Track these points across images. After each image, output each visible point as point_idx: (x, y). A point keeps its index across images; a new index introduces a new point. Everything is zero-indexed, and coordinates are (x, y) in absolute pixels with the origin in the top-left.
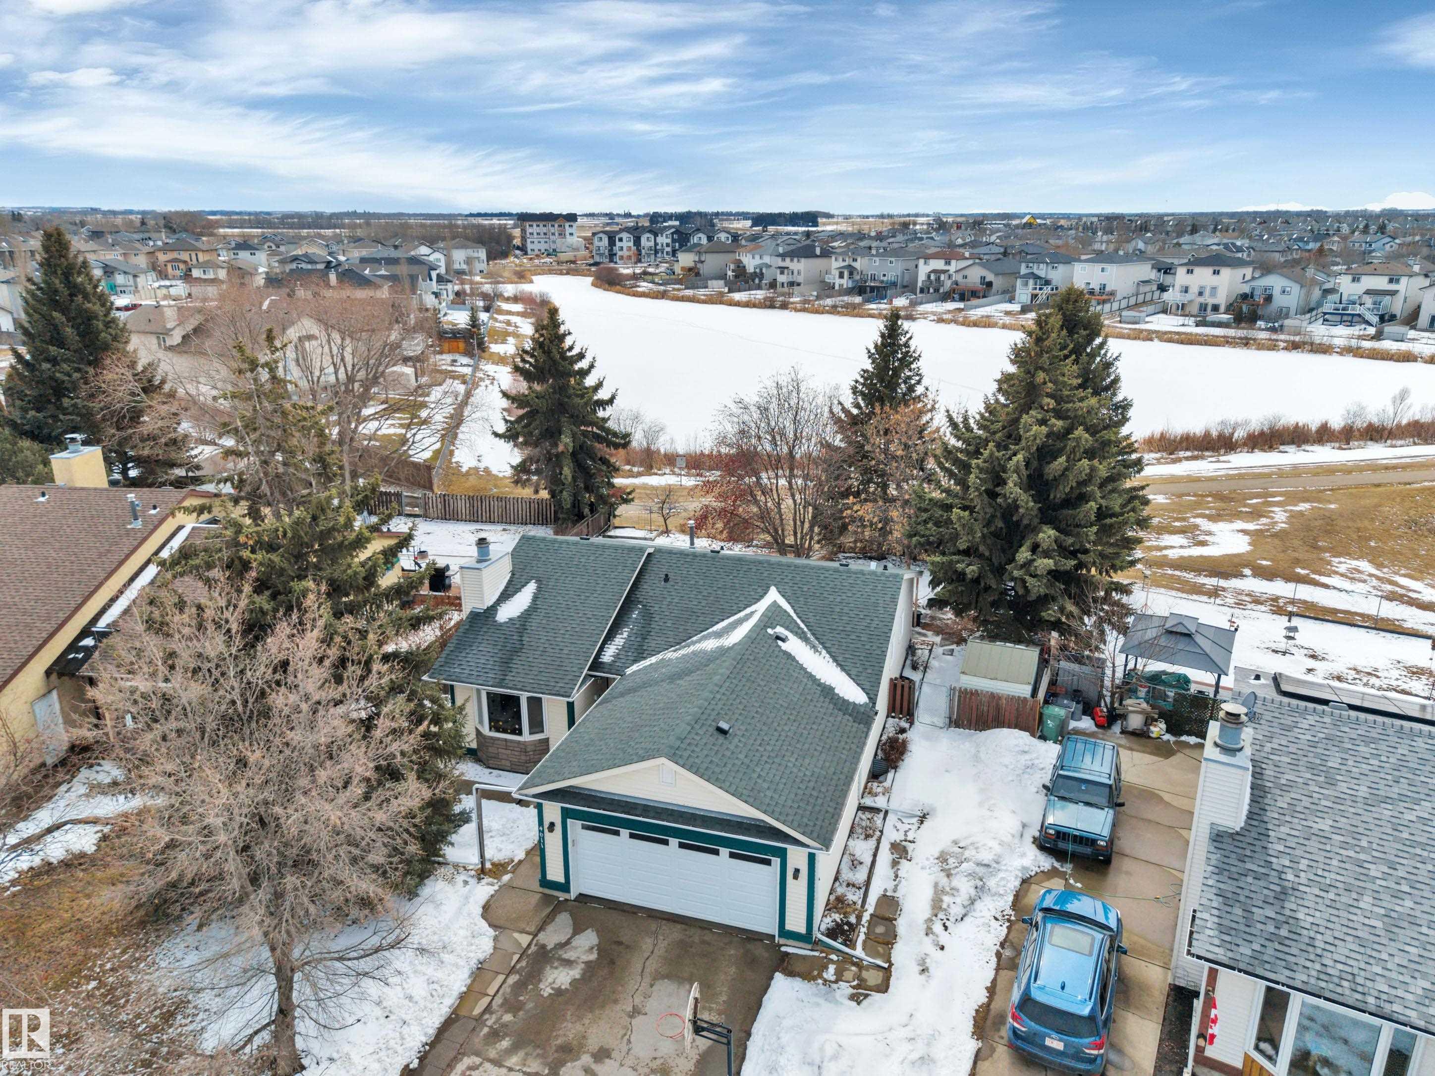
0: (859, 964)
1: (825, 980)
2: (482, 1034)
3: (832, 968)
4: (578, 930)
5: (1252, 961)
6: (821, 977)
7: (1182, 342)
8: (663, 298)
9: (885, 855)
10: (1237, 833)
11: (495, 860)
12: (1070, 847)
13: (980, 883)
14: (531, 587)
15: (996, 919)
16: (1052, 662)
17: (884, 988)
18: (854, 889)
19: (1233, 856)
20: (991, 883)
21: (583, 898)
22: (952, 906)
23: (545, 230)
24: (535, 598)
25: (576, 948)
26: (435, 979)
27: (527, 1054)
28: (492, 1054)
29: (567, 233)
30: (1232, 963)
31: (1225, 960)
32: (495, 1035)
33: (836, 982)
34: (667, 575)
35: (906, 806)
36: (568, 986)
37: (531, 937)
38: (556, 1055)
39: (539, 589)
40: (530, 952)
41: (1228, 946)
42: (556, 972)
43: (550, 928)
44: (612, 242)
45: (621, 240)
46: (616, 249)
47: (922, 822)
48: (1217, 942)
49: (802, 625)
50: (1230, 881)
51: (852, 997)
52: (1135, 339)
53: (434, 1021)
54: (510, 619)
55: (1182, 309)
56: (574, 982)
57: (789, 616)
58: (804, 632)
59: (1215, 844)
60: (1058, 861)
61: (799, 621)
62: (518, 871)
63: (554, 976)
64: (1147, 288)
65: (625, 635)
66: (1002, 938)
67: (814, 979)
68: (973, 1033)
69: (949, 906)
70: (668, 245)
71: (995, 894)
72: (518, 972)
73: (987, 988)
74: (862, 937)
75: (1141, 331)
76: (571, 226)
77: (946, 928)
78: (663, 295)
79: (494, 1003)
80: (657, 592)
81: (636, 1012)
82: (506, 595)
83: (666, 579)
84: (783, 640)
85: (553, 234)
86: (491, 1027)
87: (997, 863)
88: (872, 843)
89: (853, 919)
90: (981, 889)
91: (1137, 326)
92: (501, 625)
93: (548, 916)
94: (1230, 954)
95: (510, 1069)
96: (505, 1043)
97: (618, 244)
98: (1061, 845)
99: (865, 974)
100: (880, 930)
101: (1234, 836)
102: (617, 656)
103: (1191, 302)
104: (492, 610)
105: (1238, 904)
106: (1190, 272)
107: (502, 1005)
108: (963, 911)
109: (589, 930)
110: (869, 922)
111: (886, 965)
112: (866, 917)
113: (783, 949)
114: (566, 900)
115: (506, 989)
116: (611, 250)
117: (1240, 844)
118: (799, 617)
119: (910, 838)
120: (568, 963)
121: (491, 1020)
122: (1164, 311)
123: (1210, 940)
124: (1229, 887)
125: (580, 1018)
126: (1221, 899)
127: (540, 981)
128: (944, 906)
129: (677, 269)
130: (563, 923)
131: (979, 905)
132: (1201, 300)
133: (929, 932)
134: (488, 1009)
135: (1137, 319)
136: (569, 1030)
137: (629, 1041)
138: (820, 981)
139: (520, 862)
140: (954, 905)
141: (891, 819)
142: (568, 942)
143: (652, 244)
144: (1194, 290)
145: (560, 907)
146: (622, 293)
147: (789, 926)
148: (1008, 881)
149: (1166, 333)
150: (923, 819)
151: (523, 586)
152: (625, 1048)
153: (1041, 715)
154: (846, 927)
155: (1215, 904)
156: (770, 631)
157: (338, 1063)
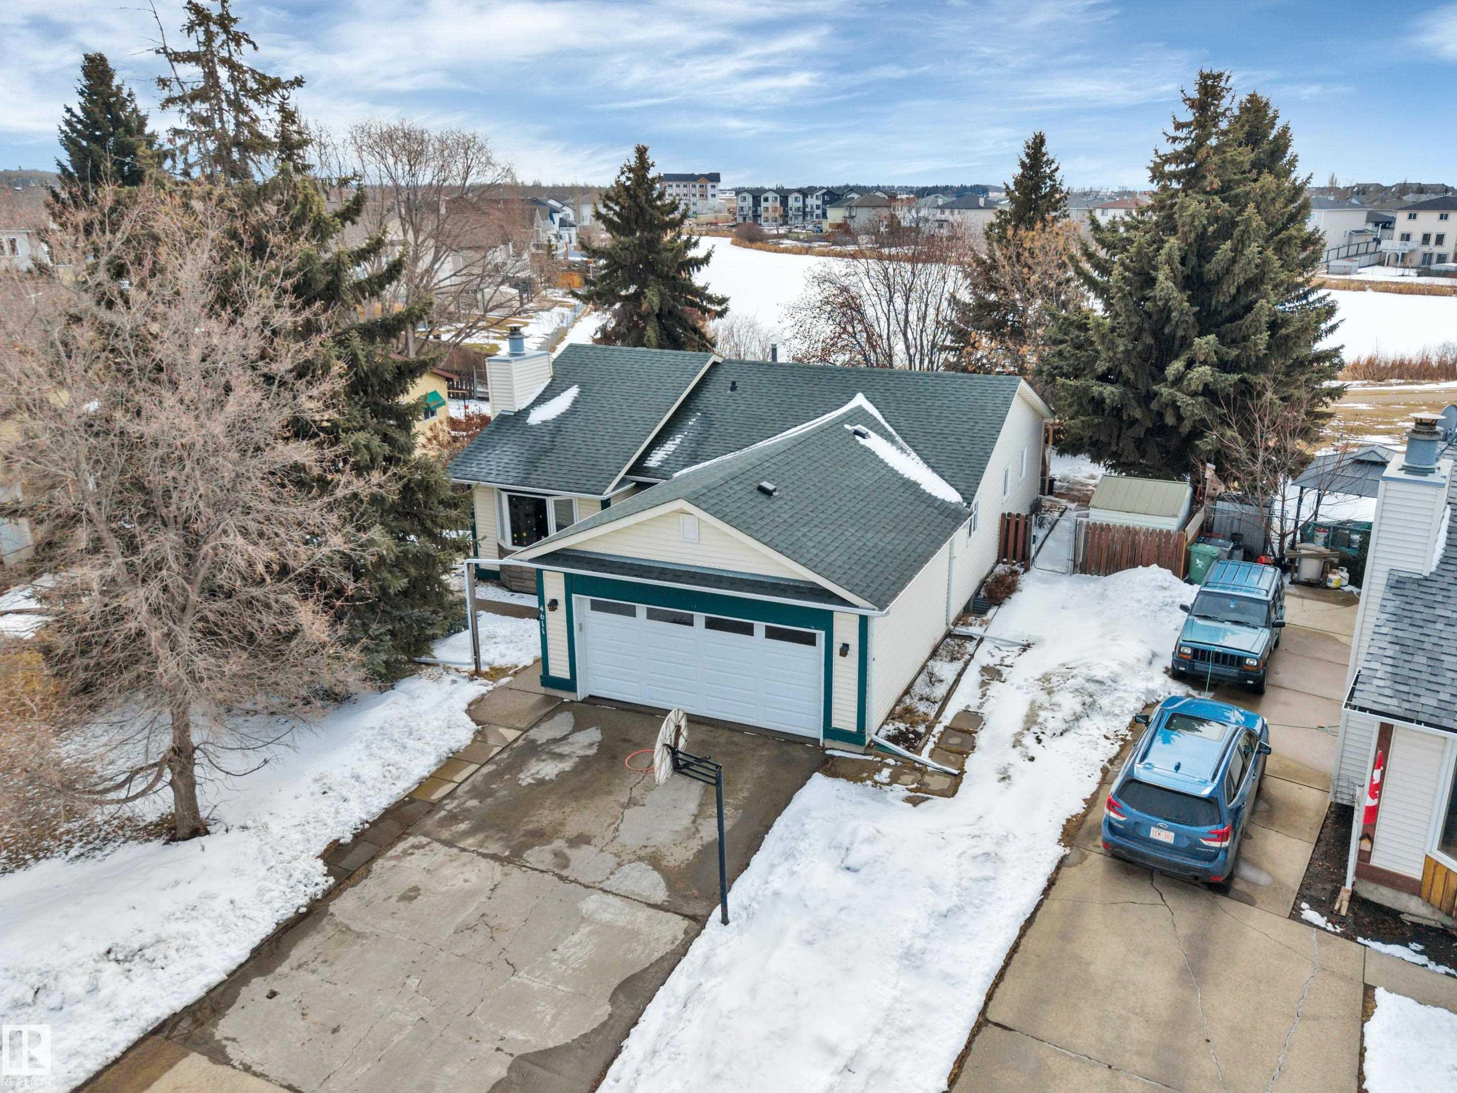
0: (922, 770)
1: (876, 783)
2: (437, 817)
3: (886, 772)
4: (578, 727)
5: (1437, 712)
6: (871, 778)
7: (1400, 292)
8: (807, 253)
9: (972, 676)
10: (1426, 579)
11: (496, 665)
12: (1210, 668)
13: (1089, 700)
14: (574, 391)
15: (1107, 738)
16: (1206, 502)
17: (951, 792)
18: (927, 703)
19: (1419, 602)
20: (1104, 701)
21: (592, 700)
22: (1050, 720)
23: (685, 191)
24: (576, 402)
25: (572, 744)
26: (392, 761)
27: (487, 837)
28: (445, 834)
29: (709, 195)
30: (1409, 715)
31: (1400, 712)
32: (453, 818)
33: (889, 784)
34: (734, 383)
35: (1009, 635)
36: (553, 777)
37: (520, 733)
38: (523, 839)
39: (581, 393)
40: (515, 745)
41: (1405, 697)
42: (542, 764)
43: (545, 726)
44: (756, 202)
45: (766, 200)
46: (761, 210)
47: (1025, 650)
48: (1388, 692)
49: (890, 429)
50: (1411, 629)
51: (908, 800)
52: (1344, 289)
53: (379, 802)
54: (544, 422)
55: (1402, 260)
56: (562, 775)
57: (875, 419)
58: (890, 435)
59: (1394, 591)
60: (1194, 689)
61: (887, 425)
62: (519, 676)
63: (537, 768)
64: (1361, 239)
65: (678, 441)
66: (1111, 755)
67: (862, 780)
68: (1060, 841)
69: (1045, 720)
70: (818, 207)
71: (1108, 714)
72: (496, 763)
73: (1085, 800)
74: (930, 745)
75: (1353, 281)
76: (713, 187)
77: (1039, 741)
78: (807, 251)
79: (459, 789)
80: (722, 400)
81: (632, 802)
82: (541, 400)
83: (734, 387)
84: (863, 436)
85: (694, 195)
86: (450, 811)
87: (1114, 682)
88: (958, 665)
89: (921, 729)
90: (1090, 707)
91: (1348, 277)
92: (532, 427)
93: (546, 715)
94: (1406, 705)
95: (463, 850)
96: (463, 826)
97: (763, 204)
98: (1199, 666)
99: (927, 779)
100: (955, 740)
101: (1422, 582)
102: (665, 462)
103: (1412, 251)
104: (524, 413)
105: (1421, 652)
106: (1412, 217)
107: (468, 792)
108: (1064, 726)
109: (593, 729)
110: (942, 733)
111: (956, 772)
112: (938, 729)
113: (828, 752)
114: (572, 701)
115: (478, 777)
116: (755, 211)
117: (1429, 591)
118: (888, 422)
119: (1008, 661)
120: (561, 757)
121: (450, 805)
122: (1381, 263)
123: (1380, 691)
124: (1410, 634)
125: (560, 806)
126: (1397, 647)
127: (521, 771)
128: (1040, 720)
129: (826, 226)
130: (562, 723)
131: (1085, 723)
132: (1426, 249)
133: (1017, 743)
134: (451, 795)
135: (1347, 269)
136: (544, 817)
137: (617, 829)
138: (869, 782)
139: (525, 668)
140: (1053, 721)
141: (986, 646)
142: (565, 738)
143: (800, 204)
144: (1417, 237)
145: (560, 707)
146: (764, 250)
147: (836, 724)
148: (1126, 702)
149: (1381, 283)
150: (1026, 647)
151: (563, 391)
152: (609, 835)
153: (1188, 554)
154: (911, 736)
155: (1389, 653)
156: (847, 426)
157: (252, 831)
